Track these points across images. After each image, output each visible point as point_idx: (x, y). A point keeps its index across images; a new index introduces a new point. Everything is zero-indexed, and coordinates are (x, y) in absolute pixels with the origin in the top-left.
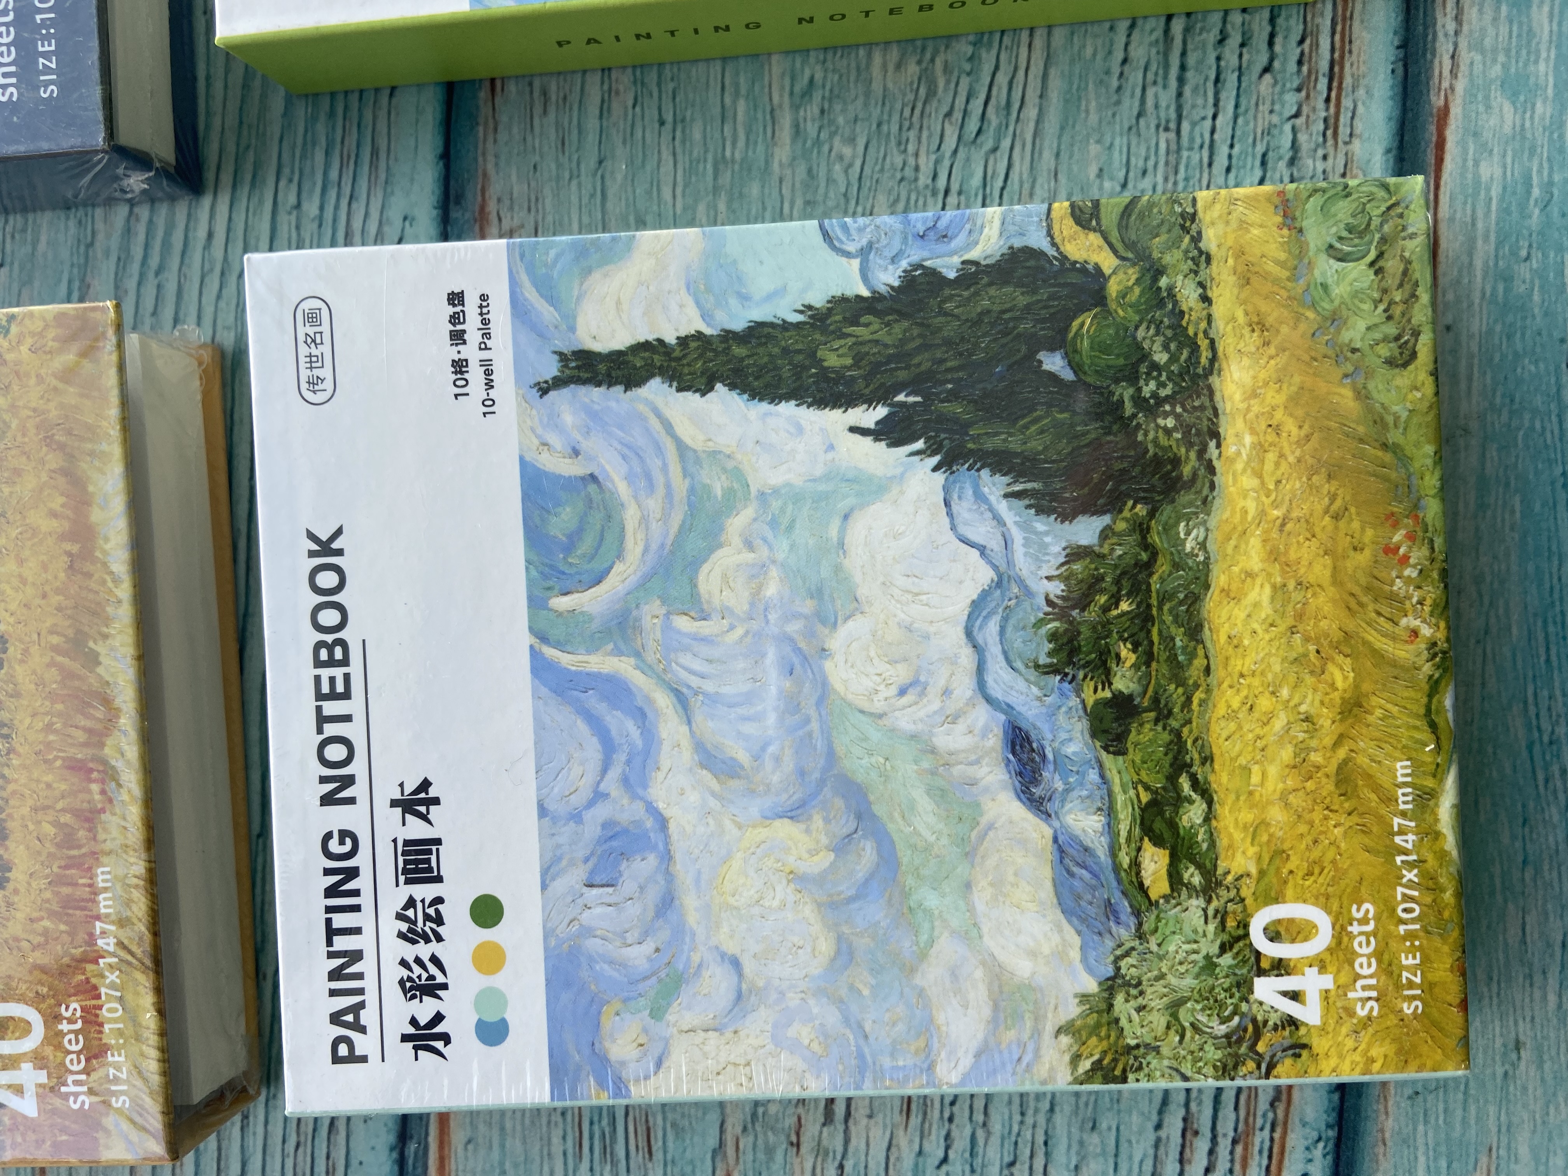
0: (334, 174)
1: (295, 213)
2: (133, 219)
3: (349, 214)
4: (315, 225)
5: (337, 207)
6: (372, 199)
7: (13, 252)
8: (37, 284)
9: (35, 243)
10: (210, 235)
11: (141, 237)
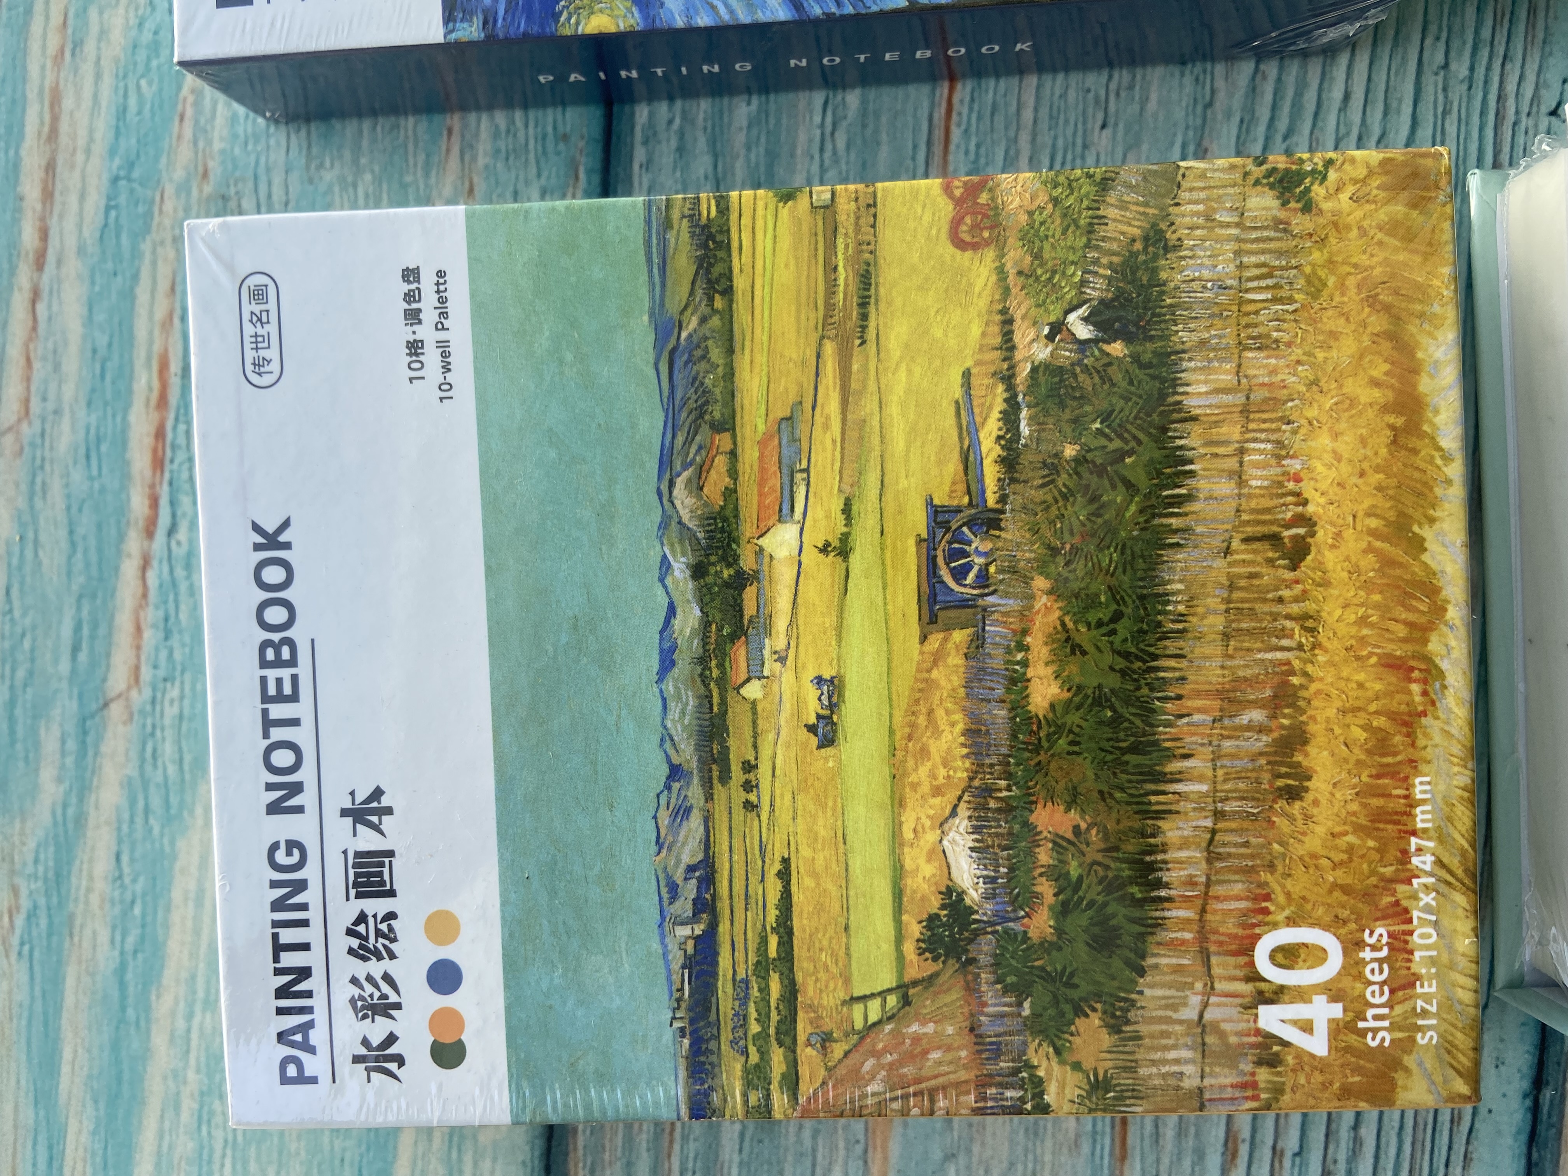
0: (1486, 33)
1: (1442, 73)
2: (1259, 77)
3: (1502, 76)
4: (1465, 87)
5: (1488, 69)
6: (1528, 58)
7: (1117, 111)
8: (1145, 147)
9: (1144, 102)
10: (1347, 97)
11: (1268, 97)
